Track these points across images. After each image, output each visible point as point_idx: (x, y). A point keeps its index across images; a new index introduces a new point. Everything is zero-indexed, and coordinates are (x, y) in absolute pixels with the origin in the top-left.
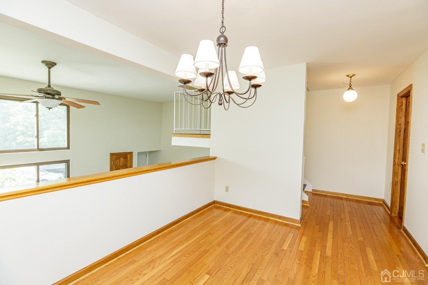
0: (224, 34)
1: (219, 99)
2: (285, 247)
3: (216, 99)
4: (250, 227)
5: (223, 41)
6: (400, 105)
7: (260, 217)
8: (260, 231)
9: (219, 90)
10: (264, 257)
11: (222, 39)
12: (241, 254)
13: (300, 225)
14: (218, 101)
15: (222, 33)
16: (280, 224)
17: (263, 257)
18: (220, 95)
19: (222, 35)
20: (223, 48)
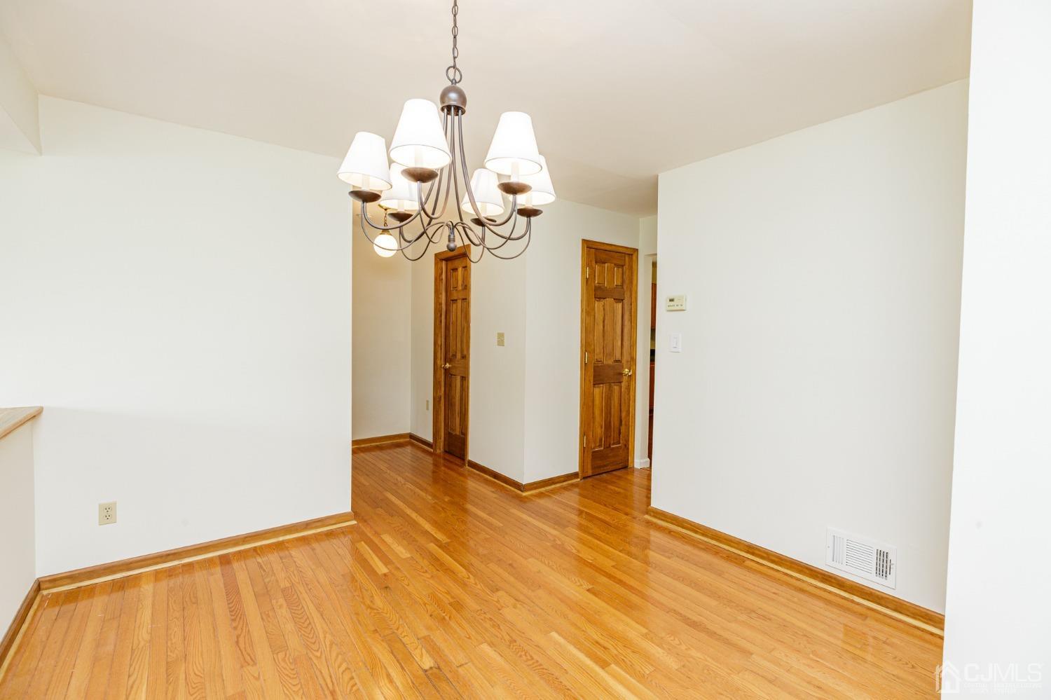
0: (459, 85)
1: (449, 236)
2: (382, 569)
3: (442, 234)
4: (263, 580)
5: (455, 101)
6: (440, 271)
7: (255, 549)
8: (295, 572)
9: (450, 216)
10: (374, 607)
11: (453, 96)
12: (327, 635)
13: (354, 522)
14: (447, 243)
15: (452, 82)
16: (317, 538)
17: (371, 608)
18: (453, 227)
19: (454, 87)
20: (456, 118)
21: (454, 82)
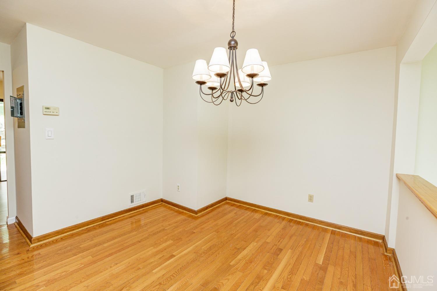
0: (235, 38)
1: (231, 96)
5: (234, 44)
9: (231, 88)
11: (233, 43)
14: (230, 98)
15: (232, 37)
18: (232, 93)
19: (233, 39)
20: (234, 51)
21: (233, 37)
